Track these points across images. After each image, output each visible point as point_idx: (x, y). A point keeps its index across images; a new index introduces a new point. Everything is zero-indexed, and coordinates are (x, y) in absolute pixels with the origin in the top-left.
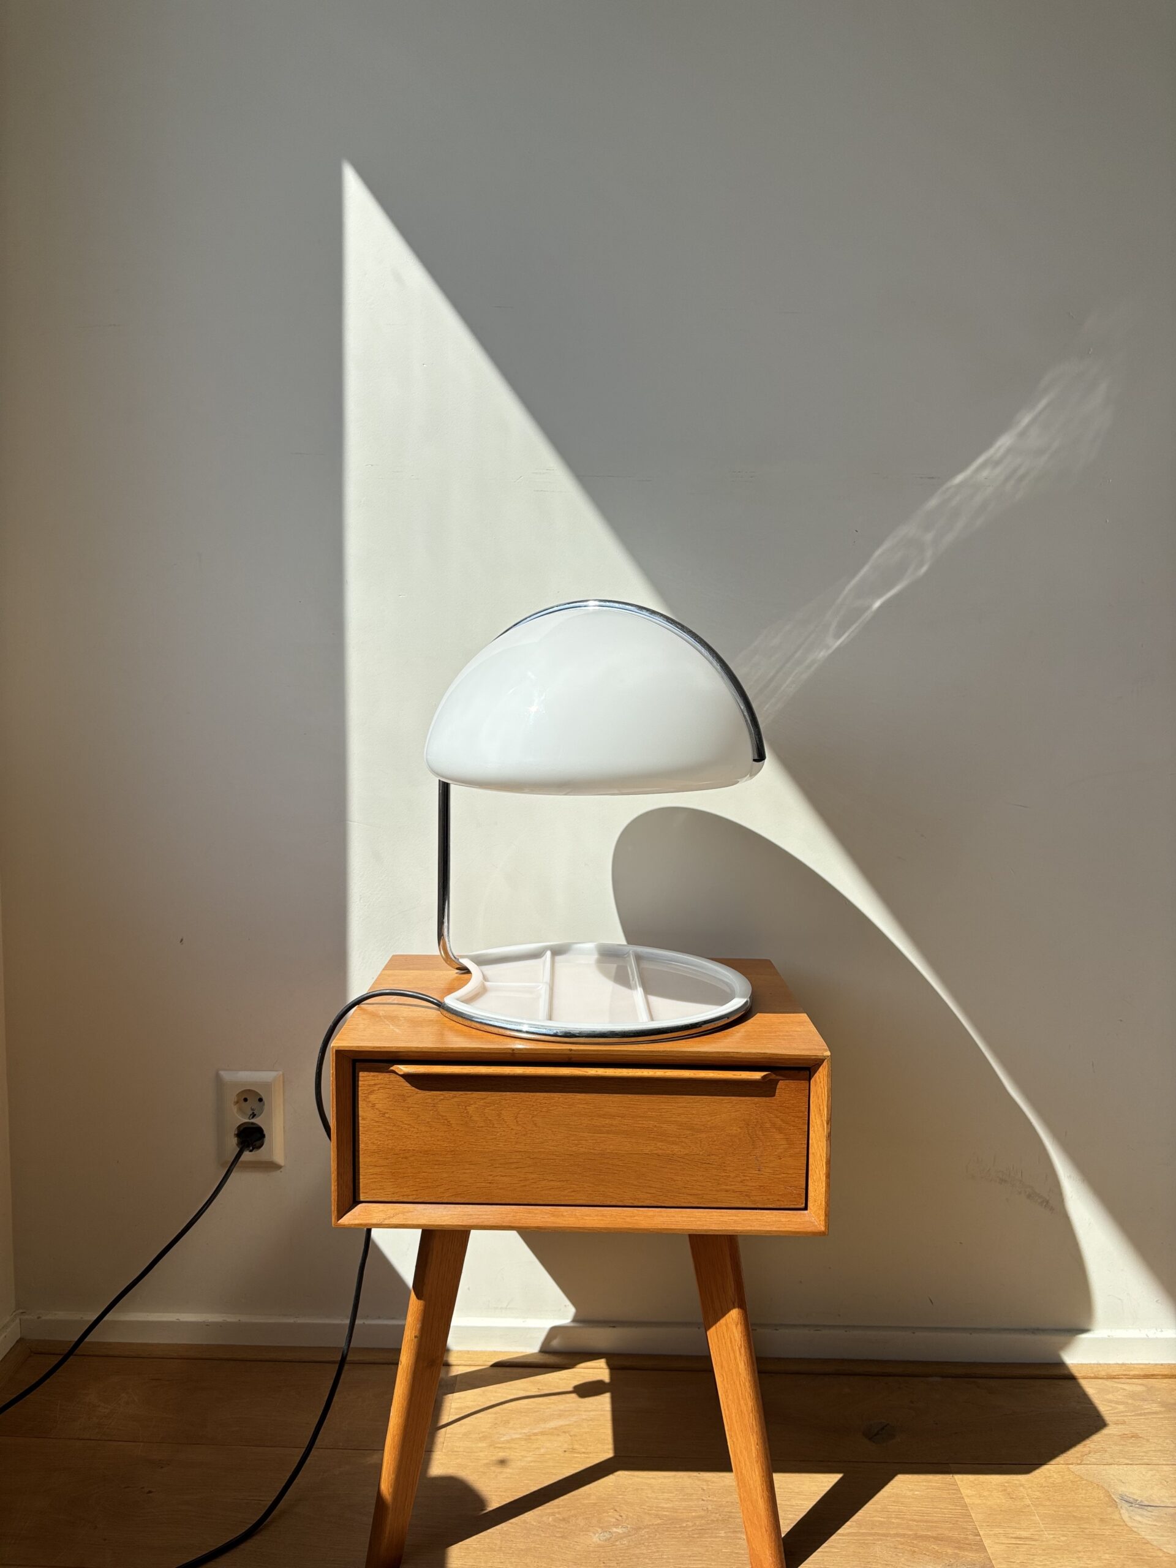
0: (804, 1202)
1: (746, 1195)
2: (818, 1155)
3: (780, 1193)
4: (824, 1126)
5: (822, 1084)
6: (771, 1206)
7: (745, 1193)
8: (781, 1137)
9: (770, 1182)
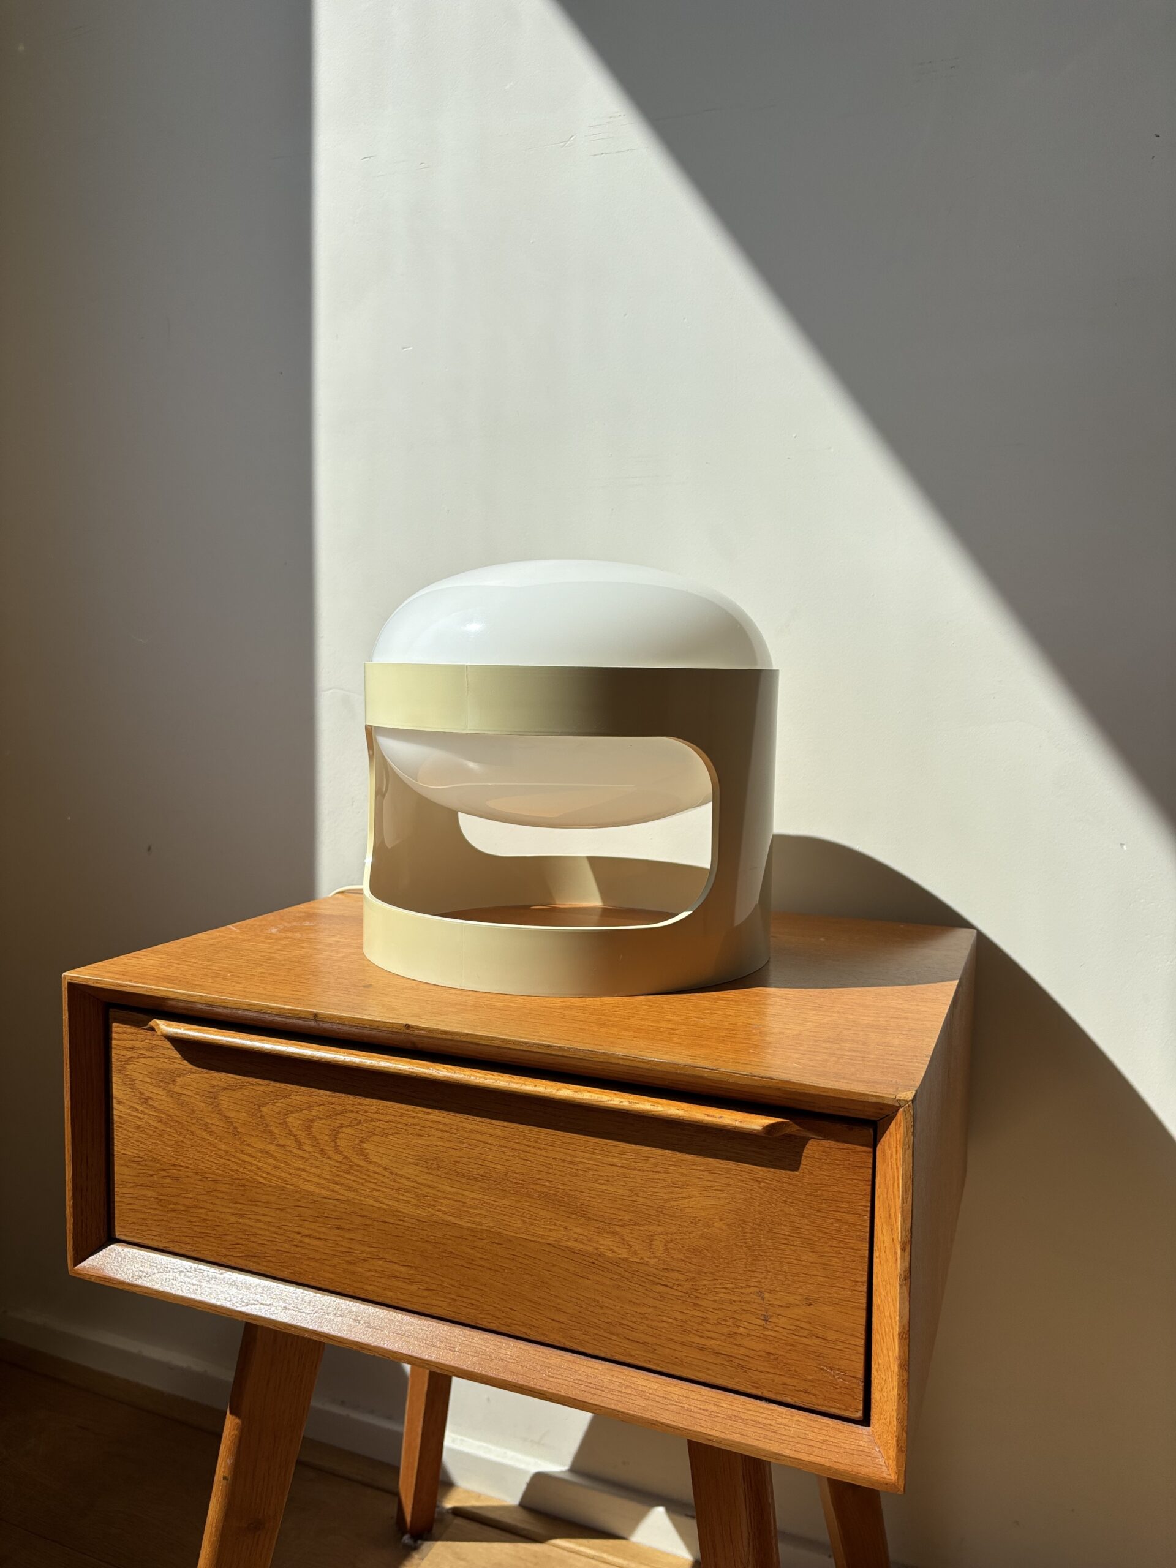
0: (861, 1407)
1: (740, 1366)
2: (887, 1314)
3: (810, 1378)
4: (896, 1253)
5: (894, 1161)
6: (789, 1400)
7: (737, 1361)
8: (811, 1260)
9: (789, 1348)
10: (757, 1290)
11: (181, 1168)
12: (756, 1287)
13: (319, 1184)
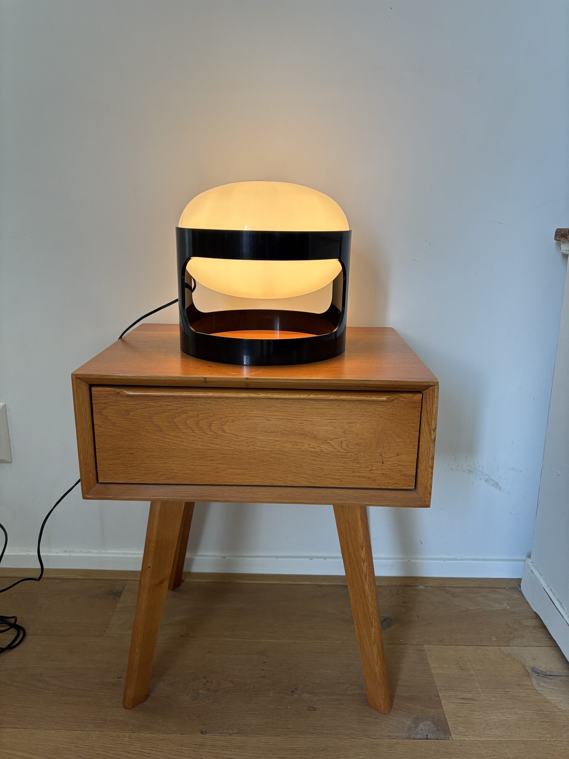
0: (414, 485)
1: (373, 480)
2: (426, 453)
3: (397, 479)
7: (372, 478)
8: (399, 441)
9: (391, 471)
10: (380, 454)
11: (134, 449)
12: (380, 453)
13: (202, 445)
